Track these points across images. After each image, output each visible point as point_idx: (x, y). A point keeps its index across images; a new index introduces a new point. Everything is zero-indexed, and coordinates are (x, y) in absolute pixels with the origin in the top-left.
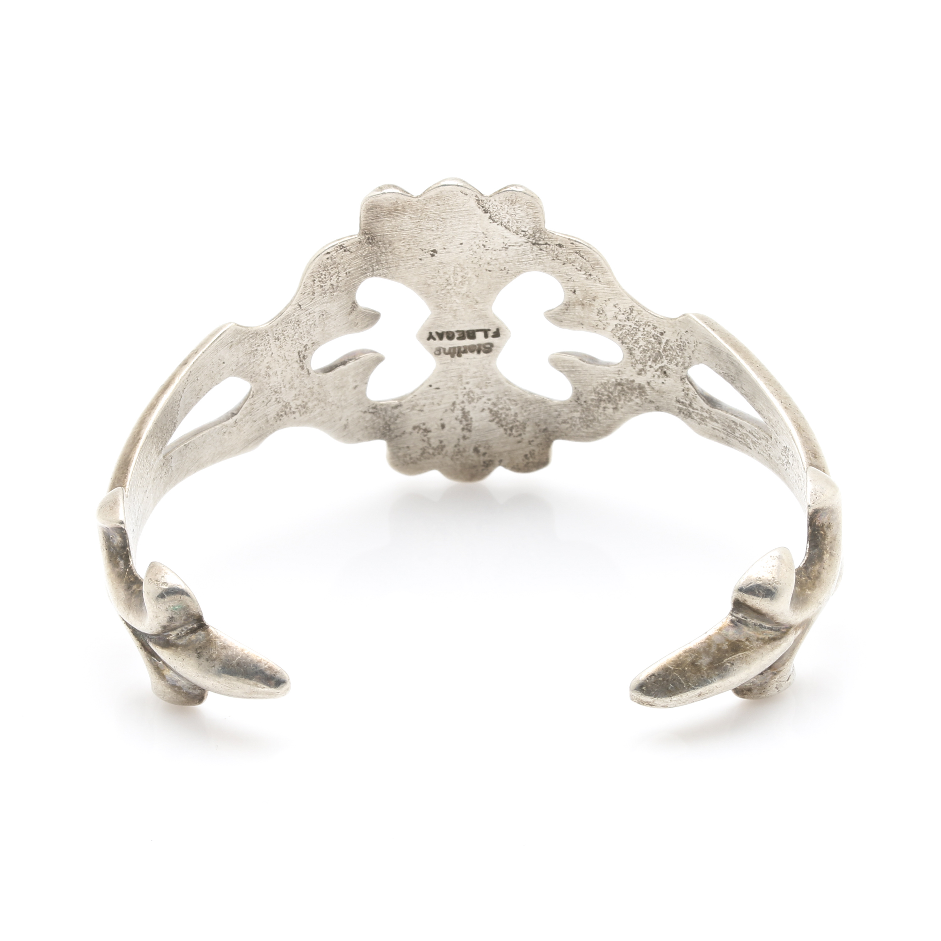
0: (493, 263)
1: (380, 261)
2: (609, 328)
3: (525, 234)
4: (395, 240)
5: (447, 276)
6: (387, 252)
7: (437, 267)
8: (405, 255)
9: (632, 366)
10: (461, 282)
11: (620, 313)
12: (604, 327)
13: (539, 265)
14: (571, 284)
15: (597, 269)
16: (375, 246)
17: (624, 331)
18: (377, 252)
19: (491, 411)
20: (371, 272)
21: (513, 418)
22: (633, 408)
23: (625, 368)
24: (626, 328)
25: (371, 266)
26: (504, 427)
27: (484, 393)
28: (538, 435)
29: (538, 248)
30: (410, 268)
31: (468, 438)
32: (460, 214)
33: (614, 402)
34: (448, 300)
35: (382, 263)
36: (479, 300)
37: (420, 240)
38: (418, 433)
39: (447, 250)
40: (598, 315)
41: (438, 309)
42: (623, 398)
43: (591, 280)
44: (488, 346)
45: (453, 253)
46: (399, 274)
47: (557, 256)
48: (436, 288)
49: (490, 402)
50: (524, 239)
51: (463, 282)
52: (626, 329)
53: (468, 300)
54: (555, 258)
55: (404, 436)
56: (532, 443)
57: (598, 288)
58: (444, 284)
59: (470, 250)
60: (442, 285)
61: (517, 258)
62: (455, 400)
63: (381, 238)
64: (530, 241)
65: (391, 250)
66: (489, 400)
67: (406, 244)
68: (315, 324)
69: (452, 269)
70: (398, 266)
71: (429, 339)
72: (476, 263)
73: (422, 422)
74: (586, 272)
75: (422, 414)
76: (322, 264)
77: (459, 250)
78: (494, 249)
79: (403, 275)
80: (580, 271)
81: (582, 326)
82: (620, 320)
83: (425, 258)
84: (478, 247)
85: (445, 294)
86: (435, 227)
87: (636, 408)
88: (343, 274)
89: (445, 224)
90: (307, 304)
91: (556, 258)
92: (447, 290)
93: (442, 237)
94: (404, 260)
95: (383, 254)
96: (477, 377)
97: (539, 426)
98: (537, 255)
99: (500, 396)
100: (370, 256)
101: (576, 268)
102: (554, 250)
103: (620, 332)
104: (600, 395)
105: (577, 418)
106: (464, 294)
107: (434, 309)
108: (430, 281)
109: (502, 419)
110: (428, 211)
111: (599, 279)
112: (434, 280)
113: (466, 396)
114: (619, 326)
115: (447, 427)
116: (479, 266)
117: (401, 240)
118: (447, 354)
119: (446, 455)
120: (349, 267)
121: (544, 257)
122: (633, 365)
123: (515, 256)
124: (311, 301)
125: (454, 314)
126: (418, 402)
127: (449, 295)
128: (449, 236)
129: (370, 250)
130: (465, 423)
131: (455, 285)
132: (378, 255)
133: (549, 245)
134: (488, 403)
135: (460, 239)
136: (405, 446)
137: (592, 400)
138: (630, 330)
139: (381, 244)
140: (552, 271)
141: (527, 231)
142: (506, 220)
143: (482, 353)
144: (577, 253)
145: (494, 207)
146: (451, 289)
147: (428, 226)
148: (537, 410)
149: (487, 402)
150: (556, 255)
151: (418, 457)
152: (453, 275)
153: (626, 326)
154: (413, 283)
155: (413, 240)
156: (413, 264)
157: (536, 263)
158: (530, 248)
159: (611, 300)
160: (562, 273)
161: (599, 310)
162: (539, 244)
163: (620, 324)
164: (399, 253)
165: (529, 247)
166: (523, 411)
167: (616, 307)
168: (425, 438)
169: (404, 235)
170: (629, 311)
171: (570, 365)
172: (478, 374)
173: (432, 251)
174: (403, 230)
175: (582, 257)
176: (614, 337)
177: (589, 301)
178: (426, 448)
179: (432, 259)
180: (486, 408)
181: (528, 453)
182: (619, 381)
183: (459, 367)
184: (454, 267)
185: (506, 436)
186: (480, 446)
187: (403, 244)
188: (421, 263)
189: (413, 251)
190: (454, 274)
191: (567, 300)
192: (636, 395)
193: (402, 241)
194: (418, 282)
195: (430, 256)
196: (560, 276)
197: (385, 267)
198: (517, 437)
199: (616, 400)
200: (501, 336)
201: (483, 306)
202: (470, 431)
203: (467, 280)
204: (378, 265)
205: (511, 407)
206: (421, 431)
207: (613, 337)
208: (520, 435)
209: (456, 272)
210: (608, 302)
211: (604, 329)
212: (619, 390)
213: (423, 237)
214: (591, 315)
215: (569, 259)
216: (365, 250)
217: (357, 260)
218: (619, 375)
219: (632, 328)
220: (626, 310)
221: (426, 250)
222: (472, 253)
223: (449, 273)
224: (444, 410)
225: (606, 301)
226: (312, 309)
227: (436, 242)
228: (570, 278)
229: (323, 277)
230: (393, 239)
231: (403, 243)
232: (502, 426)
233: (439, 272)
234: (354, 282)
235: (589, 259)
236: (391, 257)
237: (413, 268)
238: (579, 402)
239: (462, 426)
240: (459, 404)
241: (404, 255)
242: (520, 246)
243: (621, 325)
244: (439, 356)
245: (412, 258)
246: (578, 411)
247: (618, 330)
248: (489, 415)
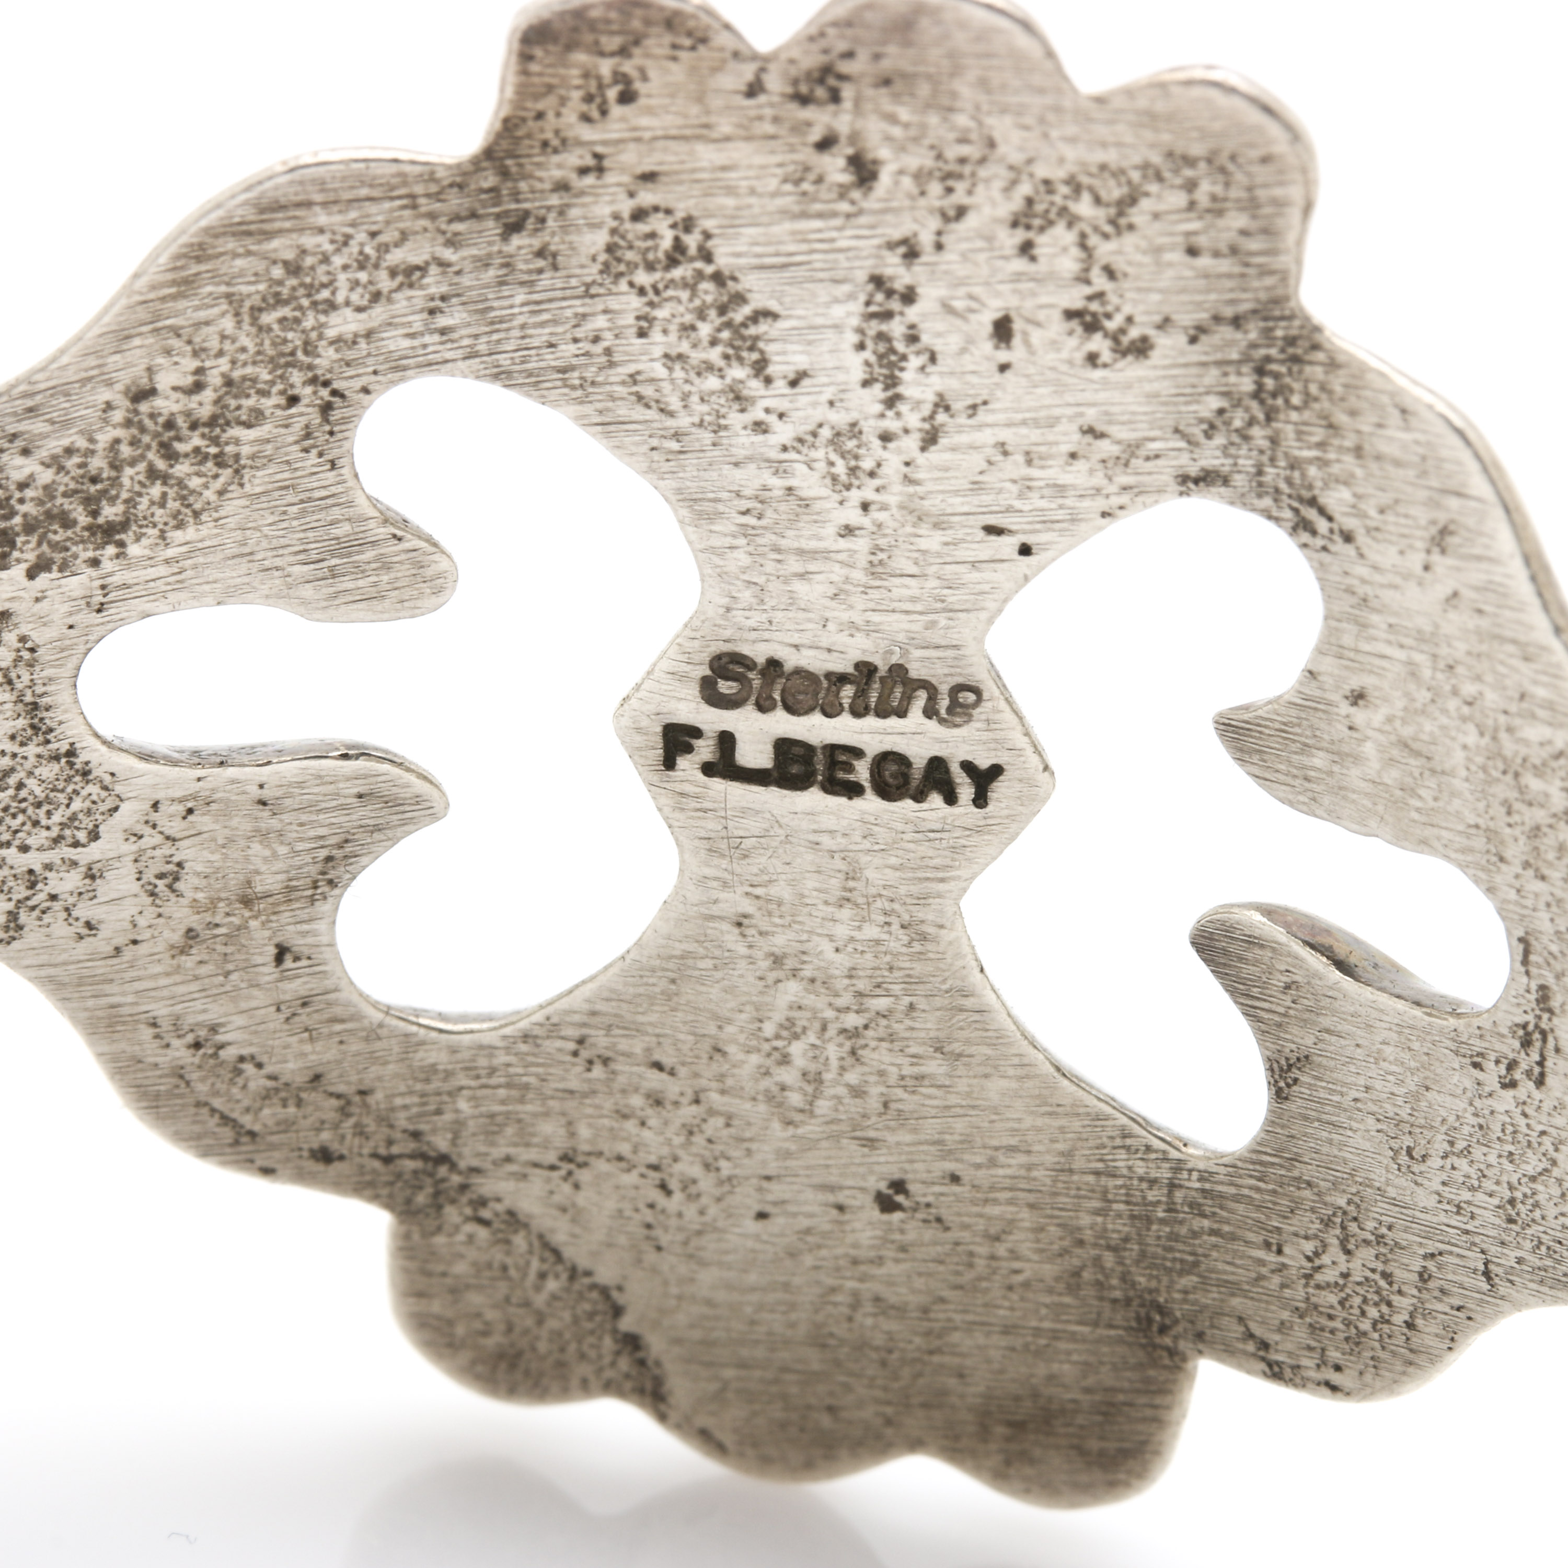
0: (637, 1101)
1: (1133, 1217)
2: (129, 814)
3: (475, 1210)
4: (1050, 1291)
5: (852, 1077)
6: (1095, 1245)
7: (888, 1128)
8: (1021, 1216)
9: (32, 650)
10: (796, 1037)
11: (71, 900)
12: (154, 817)
13: (433, 1068)
14: (294, 988)
15: (160, 1077)
16: (1143, 1291)
17: (57, 818)
18: (1137, 1262)
19: (760, 367)
20: (1181, 1186)
21: (661, 313)
22: (52, 422)
23: (71, 627)
24: (45, 833)
25: (1176, 1211)
26: (709, 269)
27: (779, 468)
28: (555, 200)
29: (428, 1143)
30: (1012, 1149)
31: (891, 246)
32: (745, 1352)
33: (143, 429)
34: (868, 960)
35: (1127, 1203)
36: (731, 936)
37: (941, 1268)
38: (1130, 320)
39: (831, 1198)
40: (180, 865)
41: (922, 922)
42: (97, 463)
43: (197, 1024)
44: (726, 687)
45: (805, 1180)
46: (1062, 1130)
47: (344, 1111)
48: (912, 1029)
49: (757, 413)
50: (486, 1186)
51: (785, 1033)
52: (48, 828)
53: (780, 941)
54: (357, 1099)
55: (1203, 316)
56: (590, 161)
57: (165, 993)
58: (873, 1044)
59: (730, 1179)
60: (881, 1040)
61: (529, 1108)
62: (921, 459)
63: (1107, 1313)
64: (460, 1173)
65: (1078, 1251)
66: (760, 427)
67: (1004, 1264)
68: (1452, 1143)
69: (823, 1106)
70: (1062, 1171)
71: (996, 771)
72: (712, 1112)
73: (1098, 374)
74: (215, 1055)
75: (1091, 416)
76: (1367, 1366)
77: (777, 1190)
78: (623, 1165)
79: (1047, 1120)
80: (242, 1059)
81: (266, 794)
82: (74, 864)
83: (933, 1183)
84: (693, 1190)
85: (878, 991)
86: (865, 1315)
87: (38, 426)
88: (1292, 1258)
89: (820, 1318)
90: (1458, 1255)
91: (349, 1103)
92: (866, 1010)
93: (842, 1262)
94: (1030, 1191)
95: (1113, 1243)
96: (801, 552)
97: (540, 253)
98: (439, 1112)
99: (707, 437)
100: (1170, 1256)
101: (259, 1066)
102: (354, 1135)
103: (77, 805)
104: (213, 450)
105: (347, 303)
106: (794, 973)
107: (941, 927)
108: (935, 1067)
109: (712, 313)
110: (879, 1394)
111: (157, 1036)
112: (916, 1070)
113: (867, 464)
114: (82, 836)
115: (986, 319)
116: (702, 1097)
117: (1026, 1285)
118: (925, 685)
119: (1016, 173)
120: (1264, 1271)
121: (408, 1100)
122: (26, 655)
123: (535, 1115)
124: (1440, 1254)
125: (851, 884)
126: (1099, 479)
127: (862, 985)
128: (808, 1260)
129: (1165, 1280)
130: (896, 328)
131: (824, 1028)
132: (1136, 1247)
133: (375, 1155)
134: (767, 411)
135: (766, 1242)
136: (1204, 261)
137: (256, 418)
138: (27, 827)
139: (1113, 1288)
140: (379, 1038)
141: (468, 1219)
142: (552, 1285)
143: (761, 660)
144: (252, 1134)
145: (592, 1354)
146: (848, 1009)
147: (892, 1326)
148: (540, 336)
149: (772, 419)
150: (348, 1115)
151: (1153, 188)
152: (827, 1077)
153: (47, 844)
154: (1011, 1072)
155: (969, 1276)
156: (992, 1163)
157: (448, 1074)
158: (465, 1145)
159: (109, 949)
160: (331, 1035)
161: (174, 891)
162: (424, 1157)
163: (76, 844)
164: (1041, 1229)
165: (466, 1151)
166: (608, 340)
167: (89, 925)
168: (1100, 282)
169: (1006, 1304)
170: (23, 917)
171: (347, 583)
172: (794, 565)
173: (897, 1207)
174: (1007, 1330)
175: (226, 1120)
176: (107, 779)
177: (217, 925)
178: (1108, 229)
179: (906, 1172)
180: (780, 386)
181: (617, 111)
182: (111, 550)
183: (876, 618)
184: (812, 1114)
185: (709, 224)
186: (843, 192)
187: (1017, 1265)
188: (957, 1160)
189: (981, 1224)
190: (817, 1080)
191: (323, 907)
192: (29, 493)
193: (1019, 1278)
194: (986, 1076)
195: (911, 1187)
196: (342, 1021)
197: (1120, 1182)
198: (656, 209)
199: (134, 443)
200: (659, 729)
201: (716, 902)
202: (877, 281)
203: (767, 1040)
204: (1145, 1203)
205: (659, 370)
206: (1111, 325)
207: (113, 774)
208: (639, 215)
209: (810, 1089)
210: (120, 941)
211: (155, 806)
212: (113, 500)
213: (923, 1280)
214: (216, 857)
215: (291, 1102)
216: (1186, 1292)
217: (1225, 1272)
218: (103, 587)
219: (17, 842)
220: (40, 919)
221: (920, 1215)
222: (723, 1164)
223: (842, 1091)
224: (982, 416)
225: (135, 942)
226: (1442, 1218)
227: (872, 1247)
228: (296, 1019)
229: (1373, 1312)
230: (1056, 1299)
231: (1017, 1272)
232: (718, 278)
233: (886, 1105)
234: (1258, 1190)
235: (196, 1114)
236: (1086, 1220)
237: (997, 1149)
238: (325, 393)
239: (913, 313)
240: (906, 431)
241: (1025, 1214)
242: (508, 1159)
243: (70, 840)
244: (960, 680)
245: (992, 1195)
246: (337, 341)
247: (89, 812)
248: (770, 349)
